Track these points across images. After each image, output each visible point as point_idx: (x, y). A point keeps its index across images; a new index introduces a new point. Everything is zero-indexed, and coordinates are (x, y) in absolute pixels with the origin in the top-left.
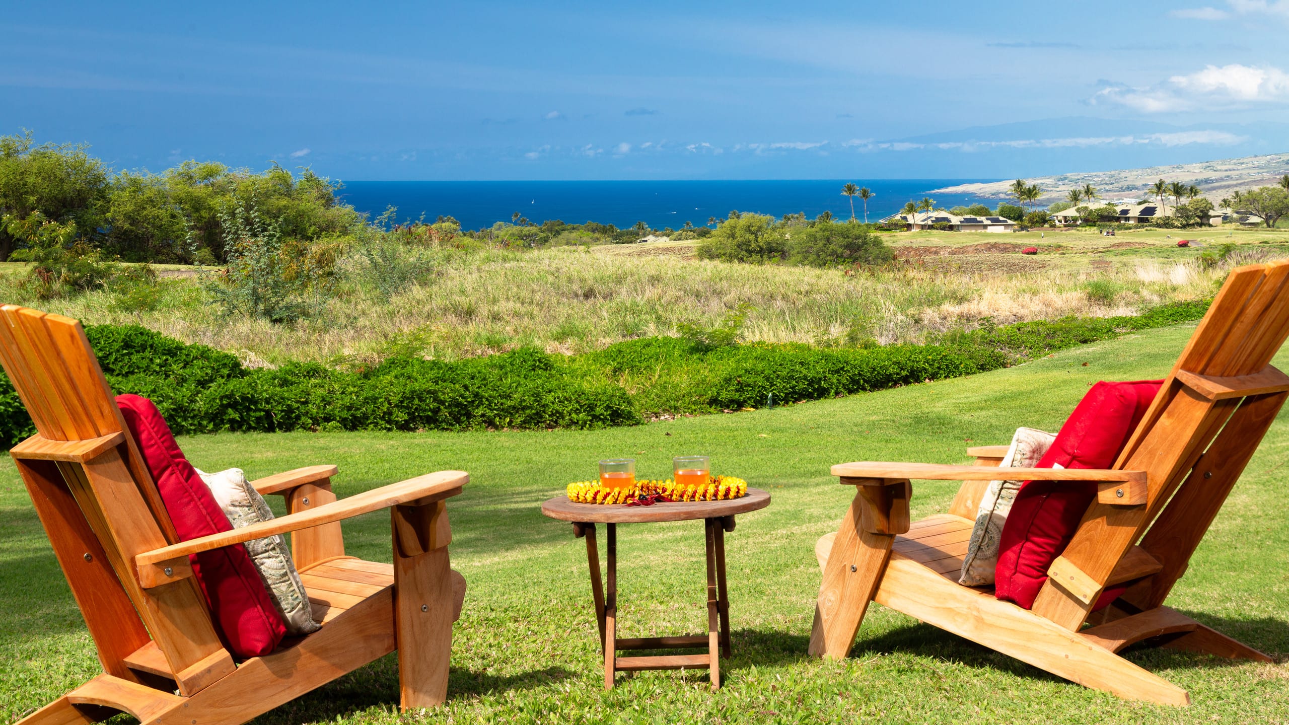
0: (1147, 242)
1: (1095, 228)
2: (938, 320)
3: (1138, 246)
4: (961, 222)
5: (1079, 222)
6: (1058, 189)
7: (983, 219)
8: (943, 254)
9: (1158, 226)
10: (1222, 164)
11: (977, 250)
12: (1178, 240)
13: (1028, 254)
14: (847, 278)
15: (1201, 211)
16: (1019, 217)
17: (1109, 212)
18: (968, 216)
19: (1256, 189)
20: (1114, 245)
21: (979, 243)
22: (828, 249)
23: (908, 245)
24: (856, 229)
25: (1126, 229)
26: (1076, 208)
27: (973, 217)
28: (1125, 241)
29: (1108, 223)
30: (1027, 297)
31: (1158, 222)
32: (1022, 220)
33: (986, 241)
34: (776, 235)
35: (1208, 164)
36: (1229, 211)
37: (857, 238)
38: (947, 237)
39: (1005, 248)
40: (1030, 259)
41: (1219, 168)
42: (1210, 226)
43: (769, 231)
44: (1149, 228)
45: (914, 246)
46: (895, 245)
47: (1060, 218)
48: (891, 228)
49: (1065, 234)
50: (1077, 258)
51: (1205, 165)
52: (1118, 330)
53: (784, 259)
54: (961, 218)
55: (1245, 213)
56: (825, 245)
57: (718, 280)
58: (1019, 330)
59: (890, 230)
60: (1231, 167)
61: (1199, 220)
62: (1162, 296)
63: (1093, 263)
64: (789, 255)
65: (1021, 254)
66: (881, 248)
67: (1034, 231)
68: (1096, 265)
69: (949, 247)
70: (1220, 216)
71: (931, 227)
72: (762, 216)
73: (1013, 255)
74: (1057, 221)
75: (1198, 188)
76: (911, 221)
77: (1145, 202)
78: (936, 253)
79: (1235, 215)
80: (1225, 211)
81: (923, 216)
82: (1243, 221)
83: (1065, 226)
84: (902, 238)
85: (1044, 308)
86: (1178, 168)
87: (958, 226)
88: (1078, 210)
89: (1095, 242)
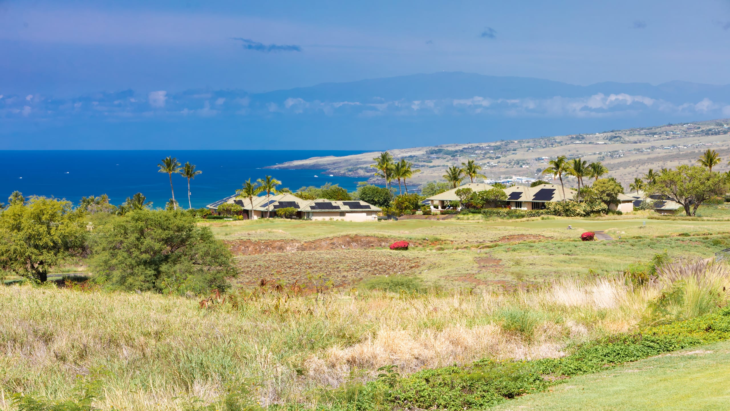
0: (544, 234)
1: (480, 216)
2: (325, 368)
3: (533, 239)
4: (312, 208)
5: (459, 209)
6: (431, 164)
7: (339, 203)
8: (290, 250)
9: (556, 213)
10: (629, 135)
11: (333, 245)
12: (582, 231)
13: (397, 249)
14: (203, 311)
15: (608, 195)
16: (385, 203)
17: (497, 196)
18: (320, 200)
19: (672, 165)
20: (504, 238)
21: (336, 235)
22: (142, 243)
23: (245, 238)
24: (178, 217)
25: (518, 217)
26: (456, 190)
27: (327, 201)
28: (517, 232)
29: (495, 210)
30: (430, 333)
31: (557, 208)
32: (388, 206)
33: (344, 233)
34: (74, 226)
35: (613, 134)
36: (641, 194)
37: (180, 229)
38: (295, 227)
39: (369, 242)
40: (400, 255)
41: (627, 139)
42: (620, 213)
43: (66, 221)
44: (545, 216)
45: (253, 239)
46: (229, 238)
47: (436, 203)
48: (222, 215)
49: (442, 224)
50: (458, 255)
51: (610, 134)
52: (546, 378)
53: (84, 257)
54: (312, 203)
55: (659, 197)
56: (138, 239)
57: (38, 317)
58: (427, 381)
59: (221, 218)
60: (640, 138)
61: (605, 206)
62: (589, 325)
63: (478, 260)
64: (91, 252)
65: (389, 250)
66: (212, 242)
67: (404, 220)
68: (482, 264)
69: (297, 241)
70: (630, 201)
71: (274, 214)
72: (55, 200)
73: (378, 251)
74: (432, 207)
75: (603, 164)
76: (247, 206)
77: (540, 183)
78: (281, 248)
79: (649, 200)
80: (635, 194)
81: (264, 199)
82: (658, 208)
83: (442, 213)
84: (236, 228)
85: (451, 348)
86: (577, 138)
87: (308, 213)
88: (458, 193)
89: (480, 235)
